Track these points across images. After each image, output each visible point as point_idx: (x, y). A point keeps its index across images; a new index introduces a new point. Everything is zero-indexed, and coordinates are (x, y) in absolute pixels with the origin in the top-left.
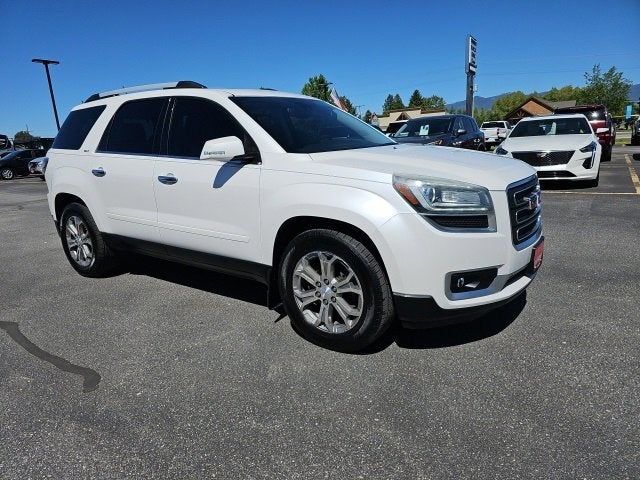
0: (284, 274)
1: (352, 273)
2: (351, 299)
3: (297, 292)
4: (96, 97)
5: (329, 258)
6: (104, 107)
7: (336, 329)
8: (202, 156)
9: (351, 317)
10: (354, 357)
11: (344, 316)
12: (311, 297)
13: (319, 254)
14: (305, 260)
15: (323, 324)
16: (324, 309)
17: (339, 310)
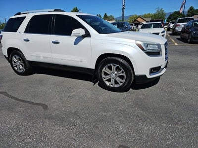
0: (99, 71)
1: (122, 70)
2: (121, 77)
3: (103, 76)
4: (19, 14)
5: (115, 66)
6: (25, 17)
7: (116, 86)
8: (72, 35)
9: (121, 82)
10: (122, 93)
11: (119, 82)
12: (108, 77)
13: (112, 64)
14: (106, 67)
15: (112, 85)
16: (112, 81)
17: (117, 80)
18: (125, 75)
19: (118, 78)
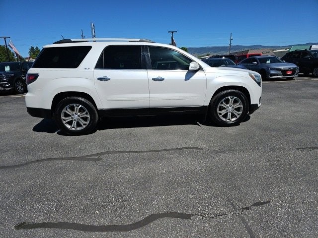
1: (240, 101)
2: (238, 109)
3: (218, 112)
6: (90, 48)
11: (236, 115)
13: (229, 97)
14: (223, 100)
15: (229, 119)
16: (229, 115)
17: (235, 113)
18: (242, 106)
19: (235, 111)
